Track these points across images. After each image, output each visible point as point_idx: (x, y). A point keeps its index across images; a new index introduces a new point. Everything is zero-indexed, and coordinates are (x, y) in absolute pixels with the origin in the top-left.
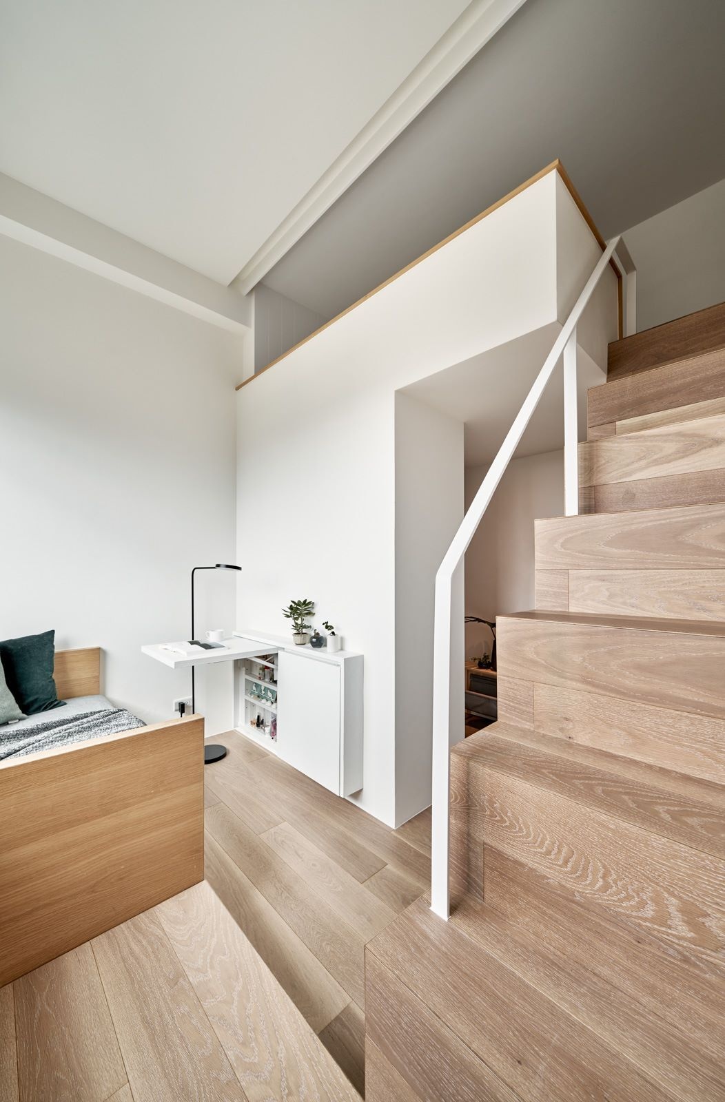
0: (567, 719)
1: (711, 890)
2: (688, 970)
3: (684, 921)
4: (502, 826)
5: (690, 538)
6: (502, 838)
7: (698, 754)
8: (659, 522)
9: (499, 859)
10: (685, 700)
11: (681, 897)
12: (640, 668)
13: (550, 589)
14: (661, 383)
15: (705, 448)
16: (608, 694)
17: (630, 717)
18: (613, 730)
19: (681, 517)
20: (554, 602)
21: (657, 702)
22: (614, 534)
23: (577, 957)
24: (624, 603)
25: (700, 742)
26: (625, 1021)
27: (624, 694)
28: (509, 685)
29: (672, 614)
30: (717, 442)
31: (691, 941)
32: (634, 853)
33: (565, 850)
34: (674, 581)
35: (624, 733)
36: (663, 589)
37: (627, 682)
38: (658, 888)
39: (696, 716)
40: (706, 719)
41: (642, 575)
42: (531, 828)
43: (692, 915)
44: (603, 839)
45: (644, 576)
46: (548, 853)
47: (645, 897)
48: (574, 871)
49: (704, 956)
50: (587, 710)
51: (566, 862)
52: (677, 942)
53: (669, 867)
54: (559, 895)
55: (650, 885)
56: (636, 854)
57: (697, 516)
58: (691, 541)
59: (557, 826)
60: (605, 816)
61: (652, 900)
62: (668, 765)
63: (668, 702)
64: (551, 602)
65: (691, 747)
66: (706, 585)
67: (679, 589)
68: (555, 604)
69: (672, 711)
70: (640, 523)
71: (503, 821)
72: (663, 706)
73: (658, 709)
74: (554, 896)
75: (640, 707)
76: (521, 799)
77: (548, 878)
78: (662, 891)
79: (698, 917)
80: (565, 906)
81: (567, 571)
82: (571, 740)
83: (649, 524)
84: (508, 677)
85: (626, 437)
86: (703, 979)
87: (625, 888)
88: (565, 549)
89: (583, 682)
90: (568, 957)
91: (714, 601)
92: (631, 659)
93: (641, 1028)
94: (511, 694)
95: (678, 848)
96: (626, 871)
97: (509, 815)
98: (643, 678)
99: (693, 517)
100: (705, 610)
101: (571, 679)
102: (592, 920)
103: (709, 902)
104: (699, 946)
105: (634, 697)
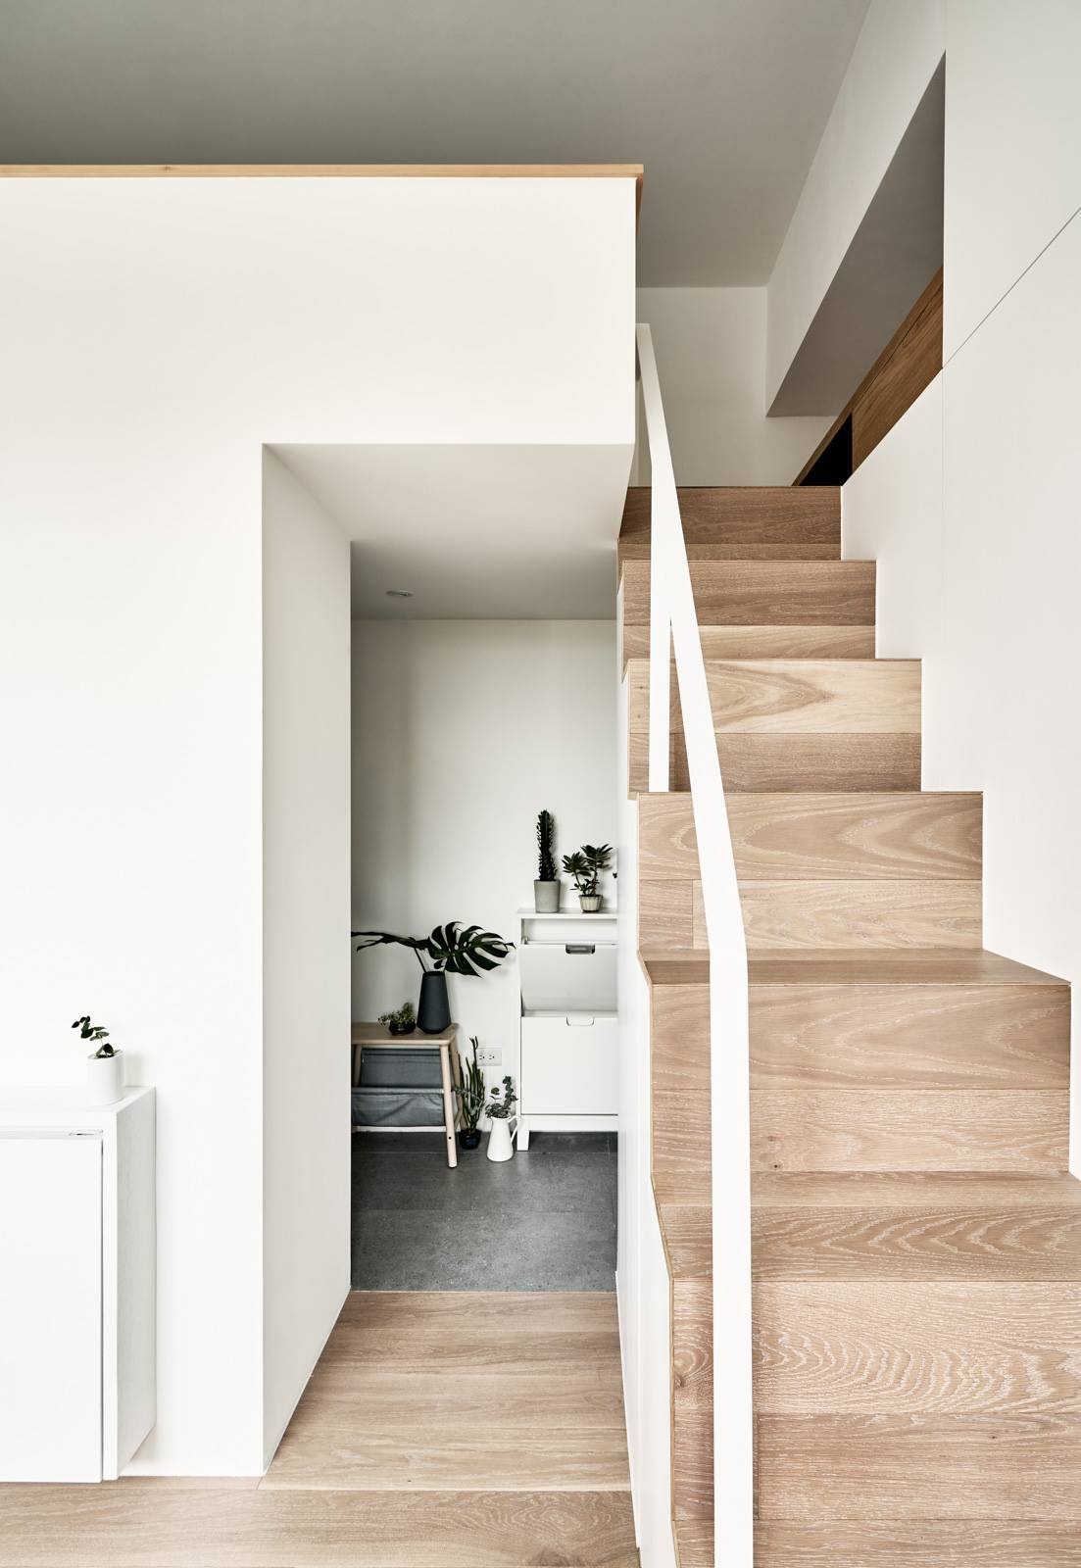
0: (771, 1139)
1: (1070, 1324)
2: (1048, 1438)
3: (1044, 1379)
4: (793, 1371)
5: (850, 837)
6: (792, 1392)
7: (936, 1140)
8: (815, 813)
9: (787, 1430)
10: (923, 1073)
11: (1041, 1350)
12: (873, 1039)
13: (664, 914)
14: (722, 584)
15: (811, 702)
16: (831, 1085)
17: (859, 1113)
18: (838, 1138)
19: (839, 807)
20: (670, 935)
21: (892, 1083)
22: (760, 827)
23: (914, 1513)
24: (772, 931)
25: (938, 1124)
26: (1008, 1559)
27: (852, 1081)
28: (674, 1104)
29: (830, 943)
30: (824, 697)
31: (1053, 1399)
32: (989, 1319)
33: (898, 1358)
34: (833, 897)
35: (851, 1137)
36: (820, 908)
37: (856, 1062)
38: (1017, 1351)
39: (933, 1092)
40: (945, 1093)
41: (795, 888)
42: (844, 1350)
43: (1052, 1369)
44: (951, 1318)
45: (797, 891)
46: (872, 1376)
47: (1001, 1373)
48: (912, 1382)
49: (1063, 1410)
50: (802, 1117)
51: (899, 1377)
52: (1036, 1409)
53: (1028, 1317)
54: (889, 1434)
55: (1008, 1353)
56: (992, 1319)
57: (859, 809)
58: (851, 842)
59: (886, 1328)
60: (954, 1284)
61: (1010, 1371)
62: (904, 1166)
63: (904, 1081)
64: (664, 934)
65: (928, 1134)
66: (867, 901)
67: (837, 907)
68: (671, 938)
69: (909, 1092)
70: (793, 812)
71: (795, 1359)
72: (900, 1087)
73: (893, 1092)
74: (882, 1439)
75: (872, 1095)
76: (827, 1311)
77: (872, 1416)
78: (1021, 1353)
79: (1057, 1365)
80: (899, 1446)
81: (689, 883)
82: (778, 1170)
83: (806, 815)
84: (672, 1090)
85: (721, 665)
86: (1065, 1438)
87: (978, 1374)
88: (688, 846)
89: (795, 1074)
90: (903, 1521)
91: (874, 922)
92: (860, 1029)
93: (1024, 1554)
94: (678, 1119)
95: (1039, 1288)
96: (980, 1349)
97: (805, 1345)
98: (876, 1053)
99: (854, 809)
100: (865, 934)
101: (781, 1073)
102: (935, 1444)
103: (1069, 1339)
104: (1058, 1400)
105: (865, 1082)
